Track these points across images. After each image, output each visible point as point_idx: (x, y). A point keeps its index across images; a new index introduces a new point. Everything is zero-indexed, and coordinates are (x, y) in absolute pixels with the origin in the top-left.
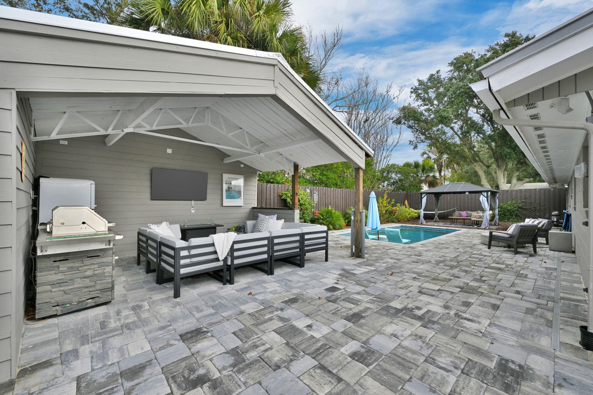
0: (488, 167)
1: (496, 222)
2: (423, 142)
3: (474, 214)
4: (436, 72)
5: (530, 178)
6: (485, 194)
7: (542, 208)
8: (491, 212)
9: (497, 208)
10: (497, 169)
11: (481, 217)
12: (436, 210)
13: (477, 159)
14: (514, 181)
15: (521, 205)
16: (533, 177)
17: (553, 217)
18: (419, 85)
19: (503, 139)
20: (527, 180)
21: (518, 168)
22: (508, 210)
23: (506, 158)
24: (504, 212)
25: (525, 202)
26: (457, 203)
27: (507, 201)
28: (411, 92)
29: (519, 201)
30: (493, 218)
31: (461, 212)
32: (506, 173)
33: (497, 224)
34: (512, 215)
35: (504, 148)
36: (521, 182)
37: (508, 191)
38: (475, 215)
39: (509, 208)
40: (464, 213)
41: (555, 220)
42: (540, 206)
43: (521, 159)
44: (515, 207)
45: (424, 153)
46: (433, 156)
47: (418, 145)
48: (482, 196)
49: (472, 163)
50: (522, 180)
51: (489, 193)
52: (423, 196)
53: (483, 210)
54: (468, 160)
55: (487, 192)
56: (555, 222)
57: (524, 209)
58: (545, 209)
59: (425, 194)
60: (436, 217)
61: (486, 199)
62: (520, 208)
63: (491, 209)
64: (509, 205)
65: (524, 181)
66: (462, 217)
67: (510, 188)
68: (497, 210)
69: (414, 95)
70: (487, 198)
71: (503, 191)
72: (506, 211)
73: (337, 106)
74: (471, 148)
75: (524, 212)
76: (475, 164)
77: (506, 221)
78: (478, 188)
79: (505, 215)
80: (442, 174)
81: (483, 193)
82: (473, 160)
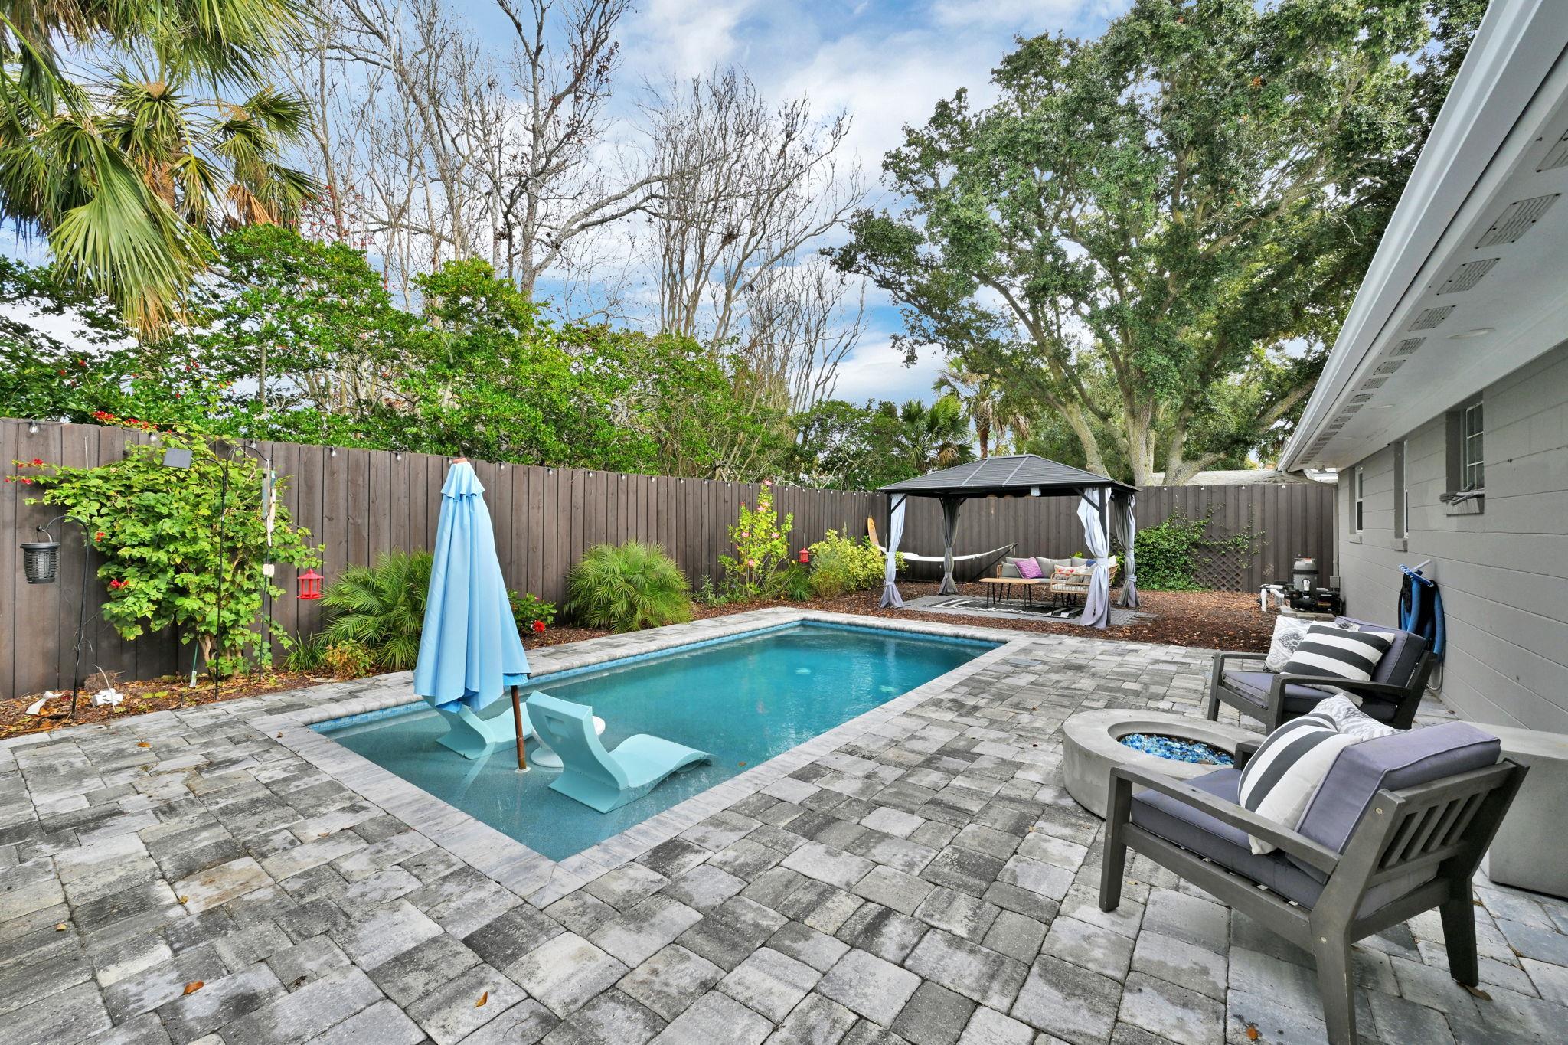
0: (1105, 417)
1: (1128, 594)
2: (931, 342)
3: (1063, 566)
4: (954, 95)
5: (1217, 451)
6: (1095, 496)
7: (1257, 544)
8: (1113, 561)
9: (1132, 545)
10: (1130, 422)
11: (1081, 581)
12: (949, 551)
13: (1076, 391)
14: (1175, 461)
15: (1197, 537)
16: (1226, 449)
17: (1297, 578)
18: (909, 144)
19: (1147, 323)
20: (1209, 457)
21: (1186, 420)
22: (1161, 553)
23: (1155, 384)
24: (1151, 558)
25: (1209, 527)
26: (1017, 527)
27: (1160, 522)
28: (886, 166)
29: (1193, 523)
30: (1118, 578)
31: (1022, 561)
32: (1153, 435)
33: (1132, 604)
34: (1172, 569)
35: (1151, 351)
36: (1194, 465)
37: (1159, 489)
38: (1064, 574)
39: (1165, 545)
40: (1030, 564)
41: (1306, 589)
42: (1251, 538)
43: (1193, 393)
44: (1182, 543)
45: (943, 382)
46: (965, 392)
47: (919, 351)
48: (1083, 502)
49: (1061, 403)
50: (1196, 458)
51: (1109, 492)
52: (895, 501)
53: (1090, 556)
54: (1051, 396)
55: (1101, 486)
56: (1307, 593)
57: (1206, 547)
58: (1263, 548)
59: (900, 497)
60: (948, 576)
61: (1097, 513)
62: (1195, 544)
63: (1116, 548)
64: (1162, 535)
65: (1201, 463)
66: (1025, 576)
67: (1165, 481)
68: (1132, 553)
69: (891, 175)
70: (1101, 509)
71: (1148, 488)
72: (1155, 553)
73: (653, 196)
74: (1060, 356)
75: (1207, 560)
76: (1070, 407)
77: (1156, 586)
78: (1072, 476)
79: (1152, 567)
80: (991, 445)
81: (1088, 493)
82: (1065, 395)
